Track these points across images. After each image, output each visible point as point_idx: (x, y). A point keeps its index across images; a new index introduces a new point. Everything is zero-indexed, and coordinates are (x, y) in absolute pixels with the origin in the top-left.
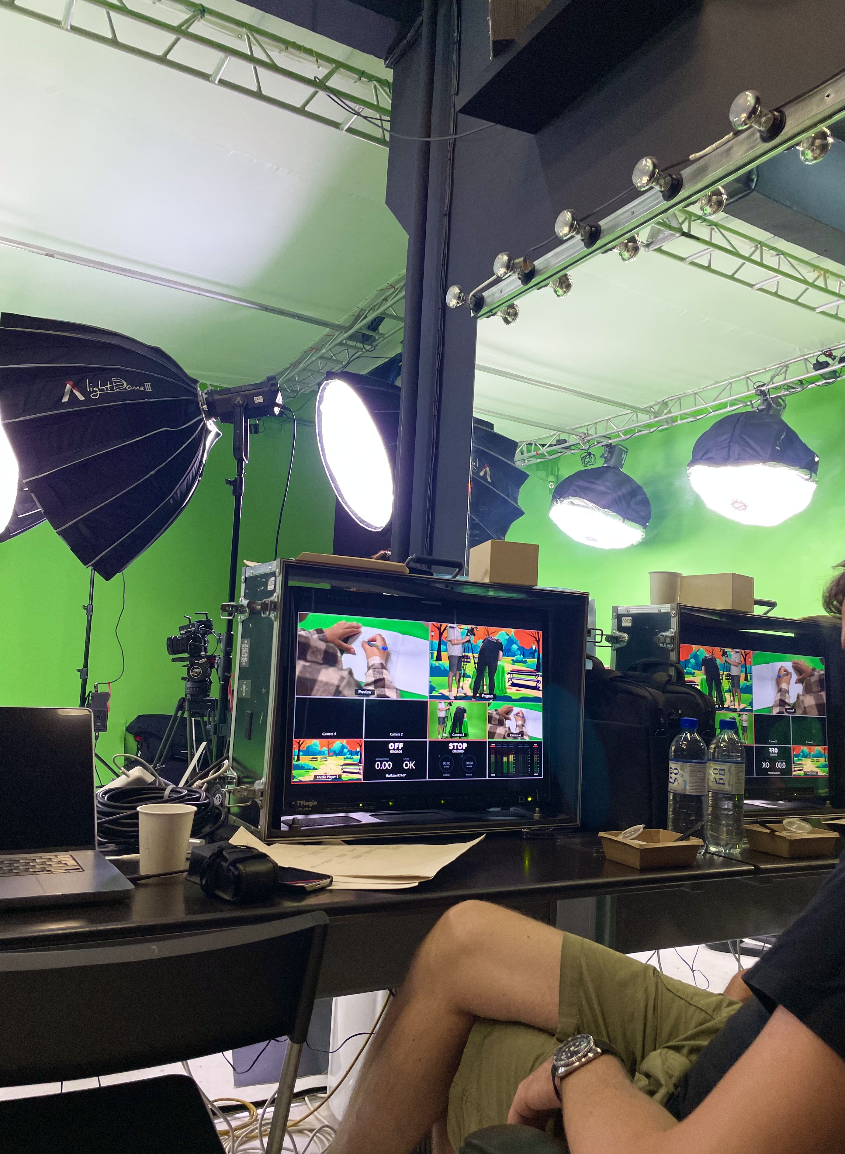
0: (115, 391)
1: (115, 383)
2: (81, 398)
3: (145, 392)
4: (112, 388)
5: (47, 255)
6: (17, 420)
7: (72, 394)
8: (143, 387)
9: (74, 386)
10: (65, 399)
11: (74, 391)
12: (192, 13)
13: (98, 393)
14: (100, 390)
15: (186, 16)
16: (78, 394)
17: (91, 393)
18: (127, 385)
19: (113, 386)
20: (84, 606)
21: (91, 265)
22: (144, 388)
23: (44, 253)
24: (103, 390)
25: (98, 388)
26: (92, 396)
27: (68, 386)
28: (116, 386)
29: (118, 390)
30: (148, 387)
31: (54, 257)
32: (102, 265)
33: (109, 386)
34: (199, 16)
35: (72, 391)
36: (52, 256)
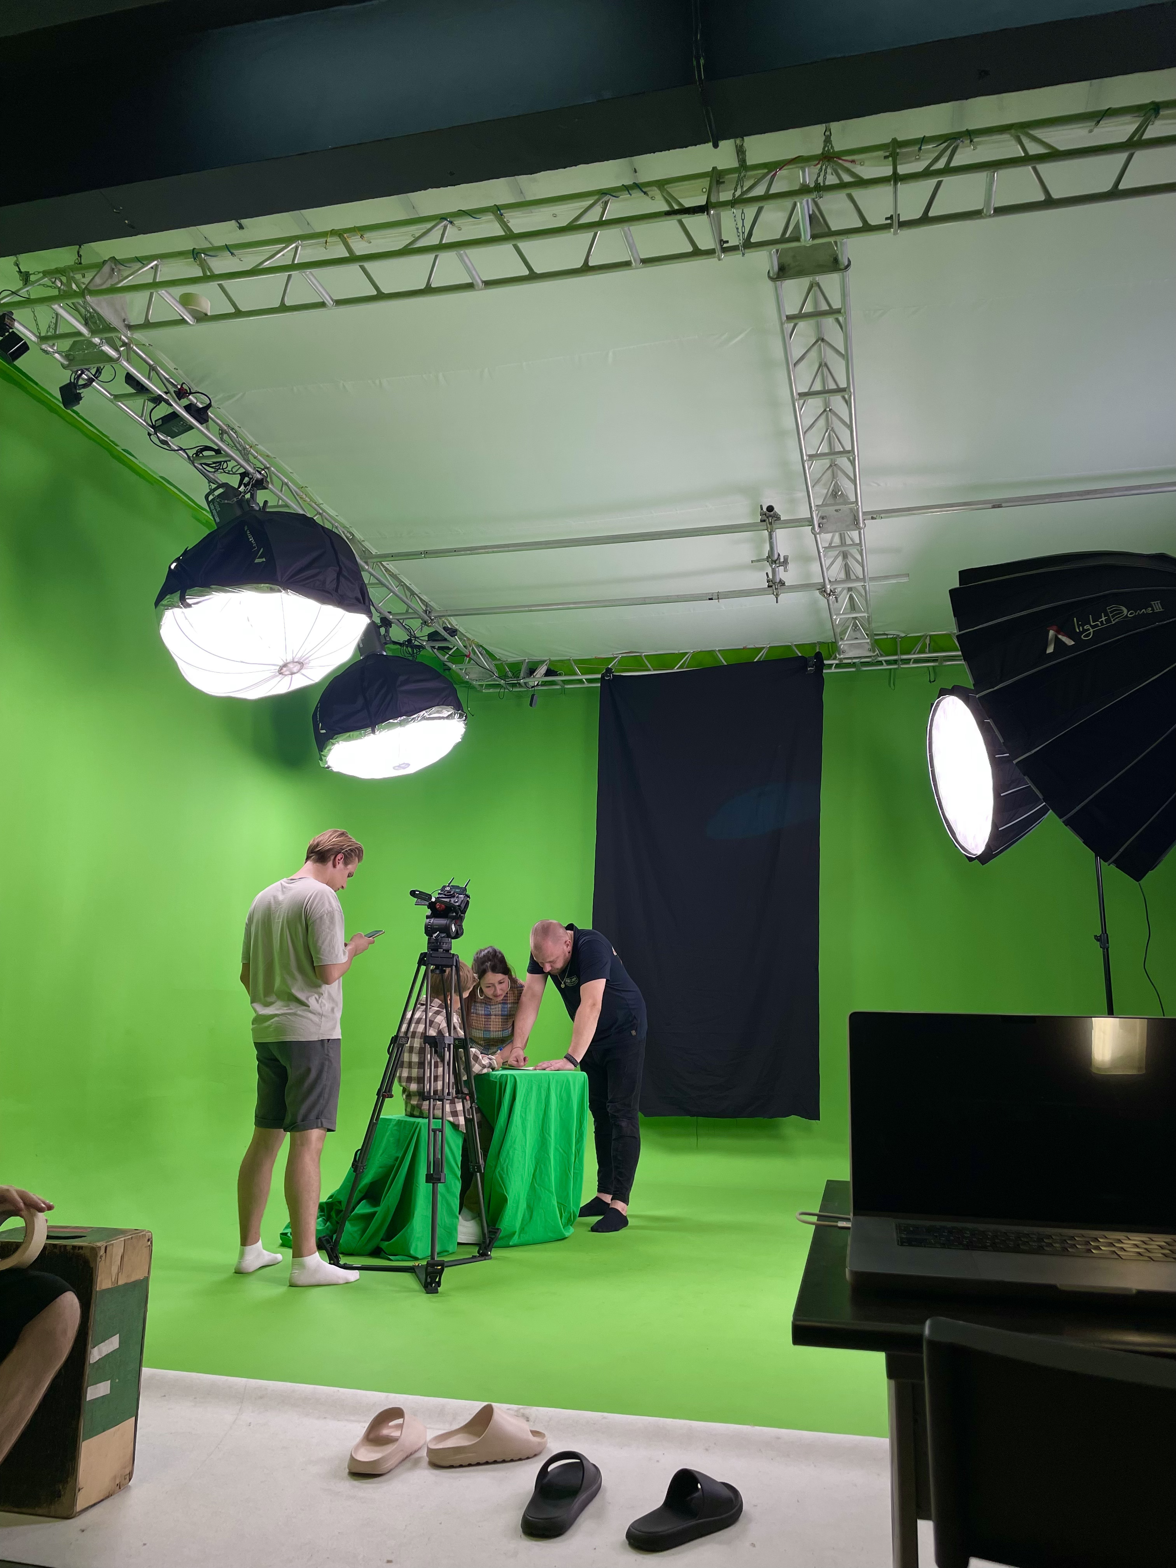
0: (1113, 623)
1: (1111, 612)
2: (1070, 642)
3: (1154, 613)
4: (1108, 621)
5: (994, 507)
6: (995, 688)
7: (1058, 642)
8: (1150, 609)
9: (1058, 632)
10: (1050, 650)
11: (1060, 636)
12: (1140, 119)
13: (1091, 630)
14: (1093, 627)
15: (1134, 127)
16: (1065, 639)
17: (1081, 633)
18: (1128, 612)
19: (1109, 616)
20: (1095, 936)
21: (1047, 500)
22: (1153, 610)
23: (990, 506)
24: (1097, 626)
25: (1091, 626)
26: (1084, 637)
27: (1051, 633)
28: (1113, 617)
29: (1117, 620)
30: (1157, 606)
31: (1002, 507)
32: (1061, 497)
33: (1103, 619)
34: (1153, 117)
35: (1057, 638)
36: (1000, 506)
